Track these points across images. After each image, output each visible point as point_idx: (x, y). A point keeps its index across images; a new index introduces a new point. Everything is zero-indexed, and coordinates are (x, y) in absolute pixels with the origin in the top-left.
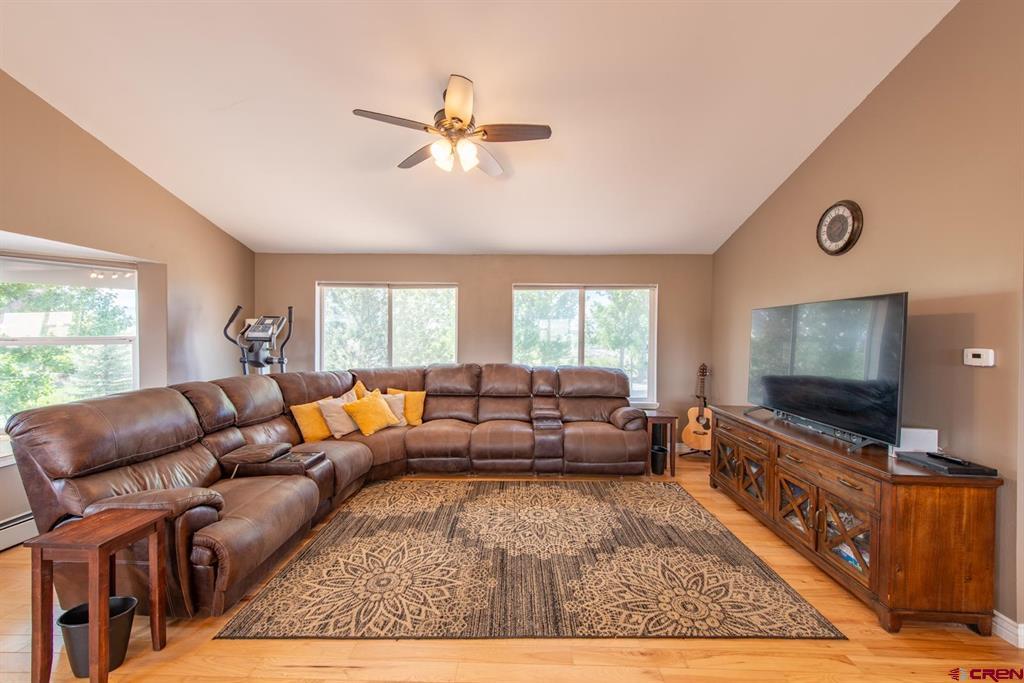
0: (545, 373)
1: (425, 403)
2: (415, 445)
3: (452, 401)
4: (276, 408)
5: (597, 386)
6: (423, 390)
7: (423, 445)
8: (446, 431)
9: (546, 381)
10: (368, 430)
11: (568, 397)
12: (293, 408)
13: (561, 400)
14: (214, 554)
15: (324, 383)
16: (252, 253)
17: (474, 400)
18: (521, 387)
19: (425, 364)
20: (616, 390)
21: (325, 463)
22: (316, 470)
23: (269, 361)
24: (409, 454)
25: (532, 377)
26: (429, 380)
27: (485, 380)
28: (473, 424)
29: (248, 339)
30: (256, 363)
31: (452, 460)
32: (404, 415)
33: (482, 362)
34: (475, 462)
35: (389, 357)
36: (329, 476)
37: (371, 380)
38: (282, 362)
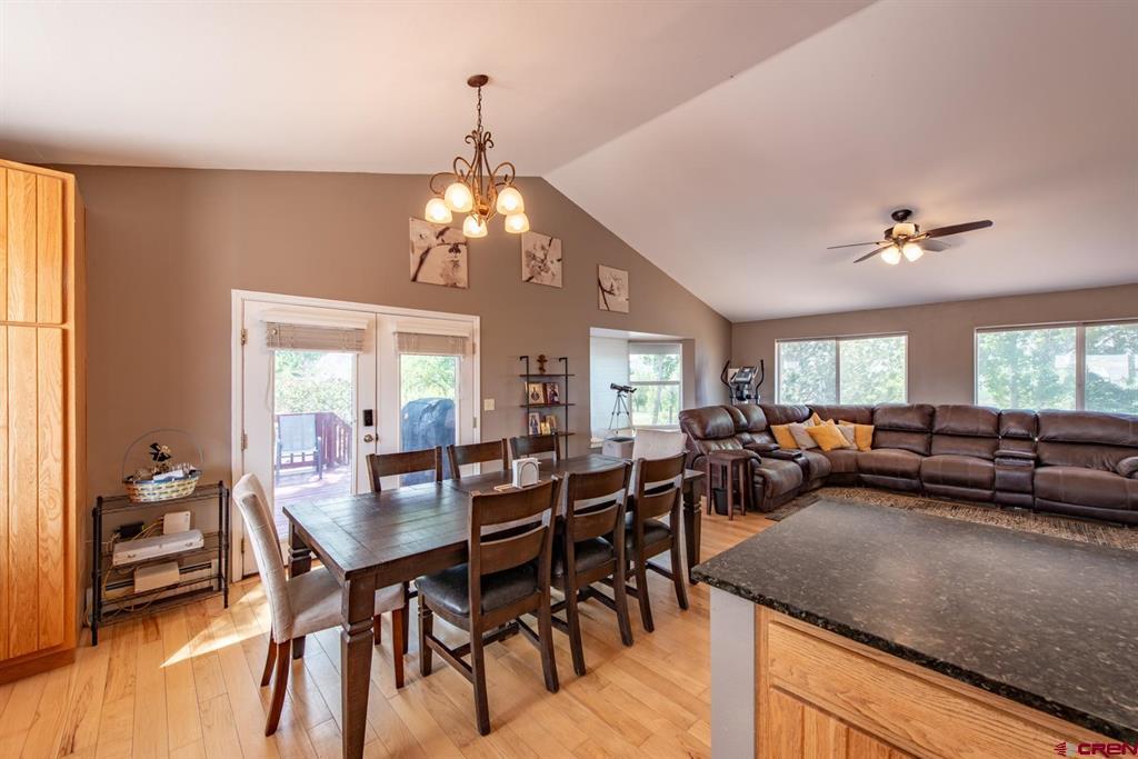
0: (1019, 416)
1: (874, 435)
2: (865, 464)
3: (901, 434)
4: (763, 425)
6: (871, 423)
7: (873, 464)
8: (895, 454)
9: (1020, 422)
10: (827, 448)
11: (1048, 441)
12: (772, 427)
13: (1042, 445)
14: (764, 481)
15: (790, 412)
16: (730, 323)
17: (925, 437)
18: (985, 428)
19: (874, 403)
20: (1130, 438)
21: (803, 458)
22: (799, 460)
23: (749, 397)
24: (860, 470)
25: (999, 418)
26: (877, 416)
27: (938, 419)
28: (926, 456)
29: (735, 382)
30: (741, 398)
31: (901, 481)
32: (855, 441)
33: (936, 402)
34: (926, 485)
35: (838, 398)
36: (806, 467)
37: (824, 413)
38: (756, 398)
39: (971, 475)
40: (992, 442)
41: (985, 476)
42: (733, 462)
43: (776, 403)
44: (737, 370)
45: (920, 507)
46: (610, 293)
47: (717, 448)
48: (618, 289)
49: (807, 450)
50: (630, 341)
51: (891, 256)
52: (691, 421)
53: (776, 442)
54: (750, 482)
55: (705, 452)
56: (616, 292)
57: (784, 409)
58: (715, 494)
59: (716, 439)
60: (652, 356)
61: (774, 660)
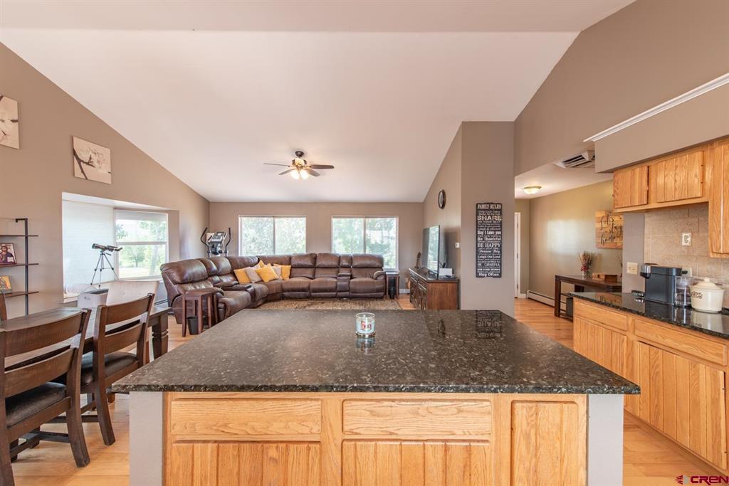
0: (346, 257)
1: (291, 270)
2: (285, 287)
3: (303, 269)
4: (229, 270)
5: (368, 262)
6: (290, 264)
7: (290, 287)
8: (300, 280)
9: (346, 260)
10: (266, 280)
11: (355, 267)
12: (235, 270)
13: (353, 269)
14: (225, 306)
15: (246, 261)
16: (209, 202)
17: (313, 269)
18: (335, 263)
19: (291, 253)
20: (377, 264)
21: (252, 288)
22: (249, 289)
23: (220, 252)
24: (283, 291)
25: (339, 259)
26: (292, 260)
27: (318, 260)
28: (312, 279)
29: (212, 243)
30: (215, 253)
31: (302, 293)
32: (281, 275)
33: (317, 252)
34: (312, 294)
35: (274, 251)
36: (253, 294)
37: (266, 260)
38: (226, 252)
39: (329, 286)
40: (336, 270)
41: (333, 286)
42: (203, 297)
43: (239, 255)
44: (213, 234)
45: (309, 306)
46: (88, 164)
47: (193, 288)
48: (98, 162)
49: (256, 283)
50: (115, 208)
51: (295, 174)
52: (171, 271)
53: (237, 280)
54: (216, 308)
55: (182, 293)
56: (95, 163)
57: (242, 259)
58: (189, 321)
59: (192, 282)
60: (149, 222)
61: (175, 424)
